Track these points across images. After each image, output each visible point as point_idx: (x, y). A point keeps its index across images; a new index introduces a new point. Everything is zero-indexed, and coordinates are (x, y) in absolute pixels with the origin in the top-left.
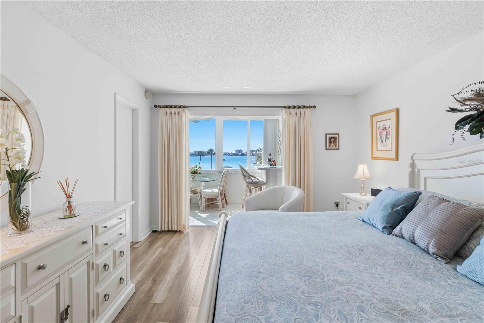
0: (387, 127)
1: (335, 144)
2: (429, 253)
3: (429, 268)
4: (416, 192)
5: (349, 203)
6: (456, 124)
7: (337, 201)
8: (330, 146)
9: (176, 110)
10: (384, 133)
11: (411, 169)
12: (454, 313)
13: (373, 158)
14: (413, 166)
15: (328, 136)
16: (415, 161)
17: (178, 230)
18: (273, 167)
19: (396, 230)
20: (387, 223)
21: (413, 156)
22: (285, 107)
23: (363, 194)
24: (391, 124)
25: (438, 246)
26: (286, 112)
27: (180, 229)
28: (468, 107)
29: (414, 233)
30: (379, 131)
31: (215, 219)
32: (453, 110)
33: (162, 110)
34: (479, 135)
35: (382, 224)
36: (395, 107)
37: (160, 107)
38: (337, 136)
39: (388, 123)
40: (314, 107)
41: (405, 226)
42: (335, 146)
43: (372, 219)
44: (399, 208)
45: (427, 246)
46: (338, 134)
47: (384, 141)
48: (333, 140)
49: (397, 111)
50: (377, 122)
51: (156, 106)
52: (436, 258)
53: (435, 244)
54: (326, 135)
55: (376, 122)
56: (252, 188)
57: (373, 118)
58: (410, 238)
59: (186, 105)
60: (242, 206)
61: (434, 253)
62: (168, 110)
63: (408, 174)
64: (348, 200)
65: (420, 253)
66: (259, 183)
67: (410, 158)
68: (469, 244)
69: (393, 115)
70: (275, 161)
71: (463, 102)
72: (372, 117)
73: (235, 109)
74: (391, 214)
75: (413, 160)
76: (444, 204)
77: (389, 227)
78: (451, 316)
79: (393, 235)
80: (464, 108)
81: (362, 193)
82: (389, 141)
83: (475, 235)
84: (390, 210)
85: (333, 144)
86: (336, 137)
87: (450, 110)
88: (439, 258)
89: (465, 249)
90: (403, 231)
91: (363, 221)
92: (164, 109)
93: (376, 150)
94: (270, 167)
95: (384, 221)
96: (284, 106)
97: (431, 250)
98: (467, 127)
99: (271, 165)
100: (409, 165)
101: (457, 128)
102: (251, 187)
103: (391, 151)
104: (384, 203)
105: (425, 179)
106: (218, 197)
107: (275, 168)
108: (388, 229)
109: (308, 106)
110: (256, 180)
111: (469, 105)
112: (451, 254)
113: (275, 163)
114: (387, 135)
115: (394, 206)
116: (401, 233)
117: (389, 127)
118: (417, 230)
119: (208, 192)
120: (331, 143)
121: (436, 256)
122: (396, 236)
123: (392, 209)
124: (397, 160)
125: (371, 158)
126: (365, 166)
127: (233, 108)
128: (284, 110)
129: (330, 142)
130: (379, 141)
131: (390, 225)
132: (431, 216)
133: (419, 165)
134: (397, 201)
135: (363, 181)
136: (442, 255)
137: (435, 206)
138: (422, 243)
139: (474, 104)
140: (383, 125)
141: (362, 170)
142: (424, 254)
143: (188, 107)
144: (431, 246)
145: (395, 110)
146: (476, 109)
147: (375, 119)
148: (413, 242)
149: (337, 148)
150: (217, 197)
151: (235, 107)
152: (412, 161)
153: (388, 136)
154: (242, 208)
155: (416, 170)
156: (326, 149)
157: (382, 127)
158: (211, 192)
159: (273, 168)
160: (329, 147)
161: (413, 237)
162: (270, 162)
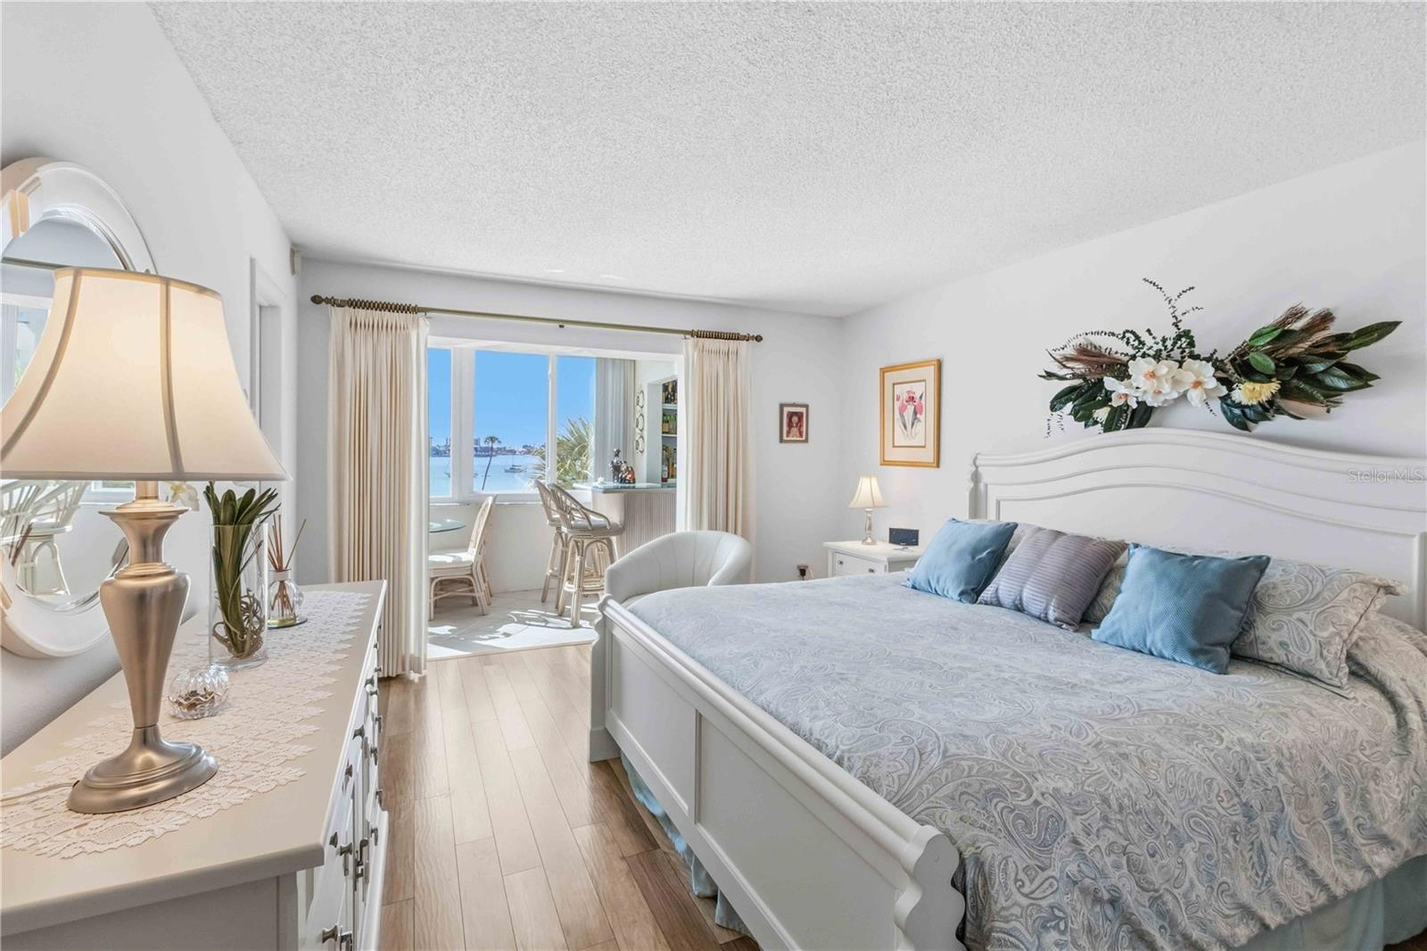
0: (917, 396)
1: (799, 430)
2: (1047, 621)
3: (1059, 640)
4: (1009, 524)
5: (841, 563)
6: (1052, 402)
7: (803, 562)
8: (788, 433)
9: (388, 316)
10: (911, 408)
11: (972, 485)
12: (1121, 679)
13: (885, 463)
14: (976, 477)
15: (786, 410)
16: (980, 469)
17: (394, 675)
18: (627, 485)
19: (987, 594)
20: (966, 584)
21: (976, 458)
22: (692, 333)
23: (869, 540)
24: (924, 389)
25: (1061, 606)
26: (696, 345)
27: (400, 672)
28: (1070, 371)
29: (1021, 591)
30: (897, 404)
31: (485, 637)
32: (1050, 375)
33: (339, 316)
34: (1083, 423)
35: (959, 586)
36: (933, 354)
37: (332, 302)
38: (803, 410)
39: (918, 390)
40: (759, 339)
41: (1003, 584)
42: (801, 435)
43: (935, 581)
44: (985, 554)
45: (1046, 609)
46: (807, 406)
47: (909, 426)
48: (795, 419)
49: (939, 365)
50: (894, 384)
51: (316, 300)
52: (1060, 626)
53: (1058, 604)
54: (782, 406)
55: (891, 386)
56: (586, 542)
57: (886, 374)
58: (1014, 602)
59: (419, 306)
60: (540, 598)
61: (1056, 620)
62: (362, 314)
63: (968, 494)
64: (839, 557)
65: (1036, 622)
66: (608, 528)
67: (972, 462)
68: (1099, 599)
69: (930, 372)
70: (632, 469)
71: (1062, 362)
72: (884, 373)
73: (561, 326)
74: (972, 567)
75: (977, 467)
76: (1061, 540)
77: (973, 590)
78: (1119, 682)
79: (981, 603)
80: (1063, 372)
81: (867, 539)
82: (919, 427)
83: (1107, 583)
84: (969, 558)
85: (795, 430)
86: (802, 414)
87: (1044, 374)
88: (1064, 626)
89: (1094, 607)
90: (1000, 592)
91: (914, 587)
92: (348, 310)
93: (891, 445)
94: (620, 485)
95: (960, 583)
96: (690, 330)
97: (1052, 615)
98: (1070, 406)
99: (623, 480)
100: (969, 476)
101: (1053, 408)
102: (583, 542)
103: (924, 447)
104: (956, 548)
105: (998, 503)
106: (475, 576)
107: (634, 487)
108: (969, 594)
109: (745, 336)
110: (600, 521)
111: (1072, 369)
112: (1079, 616)
113: (633, 475)
114: (915, 413)
115: (975, 552)
116: (997, 597)
117: (921, 397)
118: (1028, 586)
119: (445, 563)
120: (792, 426)
121: (1059, 623)
122: (986, 604)
123: (973, 558)
124: (938, 466)
125: (878, 463)
126: (874, 481)
127: (557, 325)
128: (691, 341)
129: (790, 425)
130: (898, 425)
131: (973, 587)
132: (1046, 559)
133: (987, 476)
134: (980, 541)
135: (870, 512)
136: (1068, 620)
137: (1049, 545)
138: (1035, 607)
139: (1080, 367)
140: (909, 392)
141: (867, 489)
142: (1042, 624)
143: (425, 310)
144: (1052, 608)
145: (935, 363)
146: (1082, 376)
147: (891, 377)
148: (1019, 608)
149: (804, 438)
150: (471, 575)
151: (562, 324)
152: (974, 469)
153: (918, 416)
154: (540, 603)
155: (982, 486)
156: (781, 440)
157: (905, 396)
158: (453, 562)
159: (629, 488)
160: (787, 436)
161: (1021, 599)
162: (616, 473)
